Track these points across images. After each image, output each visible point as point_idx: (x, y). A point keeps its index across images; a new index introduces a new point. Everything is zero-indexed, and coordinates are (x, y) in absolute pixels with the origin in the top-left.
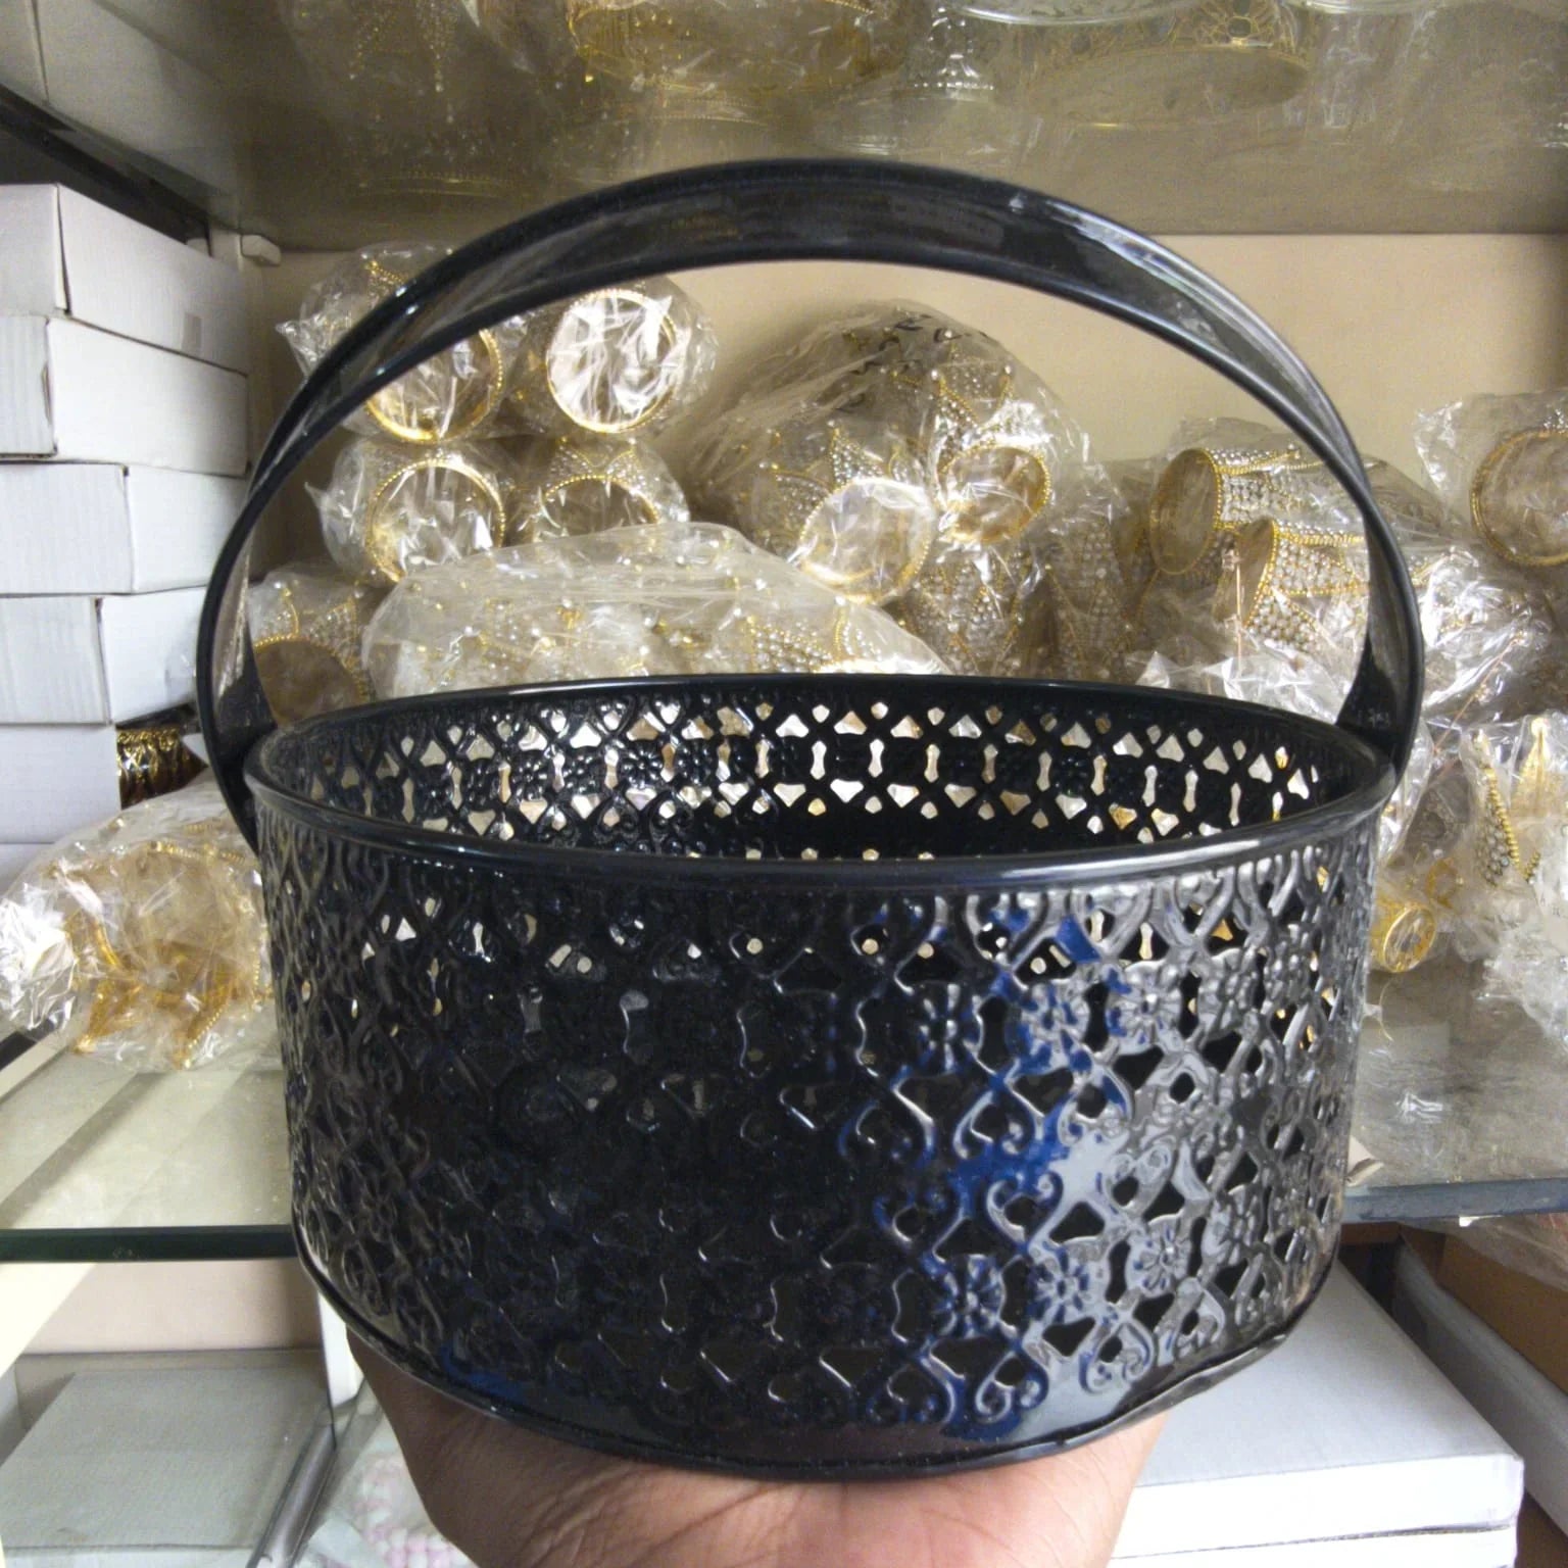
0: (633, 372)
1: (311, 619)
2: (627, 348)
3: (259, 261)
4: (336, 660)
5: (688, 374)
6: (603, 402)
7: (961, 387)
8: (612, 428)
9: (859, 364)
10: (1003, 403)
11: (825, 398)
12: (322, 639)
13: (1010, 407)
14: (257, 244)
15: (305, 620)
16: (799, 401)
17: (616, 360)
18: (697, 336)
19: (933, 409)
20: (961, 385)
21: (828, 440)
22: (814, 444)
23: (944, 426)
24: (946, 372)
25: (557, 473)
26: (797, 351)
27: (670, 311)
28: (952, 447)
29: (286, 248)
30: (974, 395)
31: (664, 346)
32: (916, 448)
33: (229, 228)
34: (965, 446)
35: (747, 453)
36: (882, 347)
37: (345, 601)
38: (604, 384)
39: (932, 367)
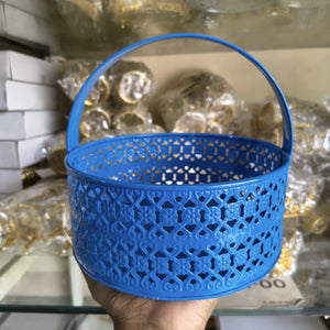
0: (138, 89)
2: (137, 84)
5: (151, 90)
6: (131, 96)
10: (223, 94)
17: (134, 87)
24: (210, 87)
25: (122, 112)
27: (146, 76)
28: (211, 105)
32: (203, 105)
34: (214, 104)
35: (165, 106)
38: (132, 92)
39: (207, 86)
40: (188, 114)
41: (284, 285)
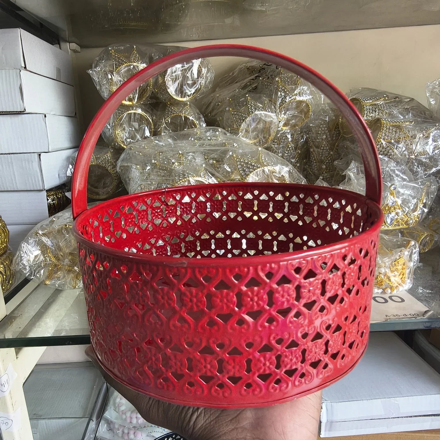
0: (190, 82)
1: (99, 158)
2: (188, 75)
3: (75, 51)
4: (107, 170)
5: (206, 82)
6: (181, 91)
7: (285, 82)
8: (184, 99)
9: (253, 77)
10: (298, 87)
11: (243, 88)
12: (103, 164)
13: (300, 88)
14: (74, 46)
15: (97, 159)
16: (235, 89)
17: (185, 78)
18: (209, 70)
19: (277, 90)
21: (246, 101)
22: (243, 101)
23: (281, 95)
24: (280, 78)
25: (168, 113)
26: (233, 74)
27: (201, 63)
28: (283, 101)
29: (82, 47)
30: (289, 85)
31: (199, 74)
32: (272, 102)
33: (66, 41)
34: (287, 101)
35: (222, 106)
36: (260, 72)
37: (108, 153)
38: (182, 86)
39: (276, 77)
40: (257, 112)
41: (403, 300)
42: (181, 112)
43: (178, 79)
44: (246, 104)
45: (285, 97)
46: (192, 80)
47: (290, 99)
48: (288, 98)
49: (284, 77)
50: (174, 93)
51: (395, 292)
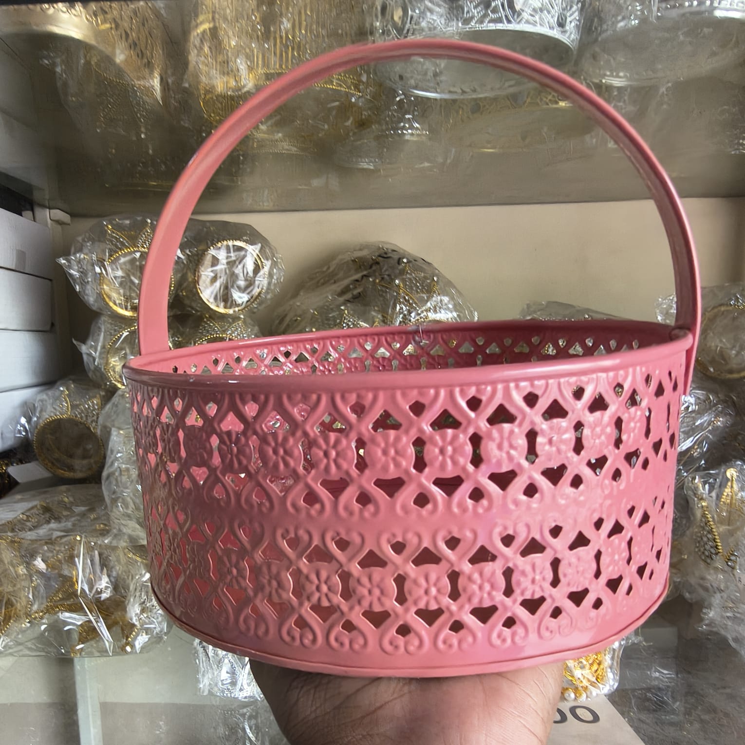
0: (242, 283)
1: (77, 406)
2: (238, 270)
3: (59, 222)
4: (89, 428)
5: (269, 284)
6: (225, 298)
7: (411, 288)
8: (231, 311)
9: (358, 276)
10: (433, 296)
11: (342, 293)
12: (82, 417)
13: (436, 298)
14: (58, 214)
15: (74, 407)
16: (328, 295)
17: (233, 277)
18: (274, 264)
19: (396, 301)
20: (411, 287)
21: (341, 315)
22: (334, 319)
23: (401, 308)
24: (404, 281)
25: (202, 333)
26: (329, 268)
27: (260, 251)
28: (405, 320)
29: (73, 215)
30: (417, 292)
31: (257, 269)
32: (387, 320)
33: (43, 206)
34: (412, 320)
35: (301, 321)
36: (371, 267)
37: (95, 397)
38: (226, 288)
39: (396, 278)
41: (596, 718)
42: (224, 331)
43: (220, 277)
44: (340, 323)
45: (410, 313)
46: (246, 280)
47: (418, 317)
48: (413, 315)
49: (410, 279)
50: (212, 300)
51: (583, 699)
